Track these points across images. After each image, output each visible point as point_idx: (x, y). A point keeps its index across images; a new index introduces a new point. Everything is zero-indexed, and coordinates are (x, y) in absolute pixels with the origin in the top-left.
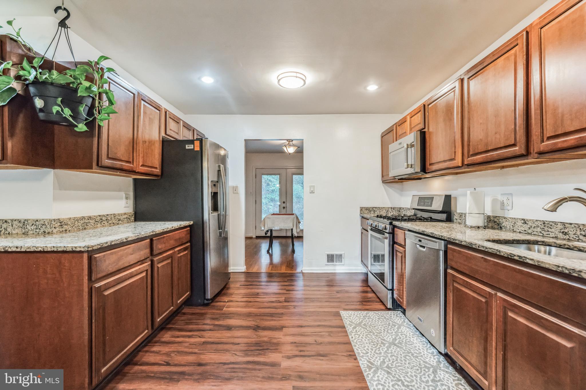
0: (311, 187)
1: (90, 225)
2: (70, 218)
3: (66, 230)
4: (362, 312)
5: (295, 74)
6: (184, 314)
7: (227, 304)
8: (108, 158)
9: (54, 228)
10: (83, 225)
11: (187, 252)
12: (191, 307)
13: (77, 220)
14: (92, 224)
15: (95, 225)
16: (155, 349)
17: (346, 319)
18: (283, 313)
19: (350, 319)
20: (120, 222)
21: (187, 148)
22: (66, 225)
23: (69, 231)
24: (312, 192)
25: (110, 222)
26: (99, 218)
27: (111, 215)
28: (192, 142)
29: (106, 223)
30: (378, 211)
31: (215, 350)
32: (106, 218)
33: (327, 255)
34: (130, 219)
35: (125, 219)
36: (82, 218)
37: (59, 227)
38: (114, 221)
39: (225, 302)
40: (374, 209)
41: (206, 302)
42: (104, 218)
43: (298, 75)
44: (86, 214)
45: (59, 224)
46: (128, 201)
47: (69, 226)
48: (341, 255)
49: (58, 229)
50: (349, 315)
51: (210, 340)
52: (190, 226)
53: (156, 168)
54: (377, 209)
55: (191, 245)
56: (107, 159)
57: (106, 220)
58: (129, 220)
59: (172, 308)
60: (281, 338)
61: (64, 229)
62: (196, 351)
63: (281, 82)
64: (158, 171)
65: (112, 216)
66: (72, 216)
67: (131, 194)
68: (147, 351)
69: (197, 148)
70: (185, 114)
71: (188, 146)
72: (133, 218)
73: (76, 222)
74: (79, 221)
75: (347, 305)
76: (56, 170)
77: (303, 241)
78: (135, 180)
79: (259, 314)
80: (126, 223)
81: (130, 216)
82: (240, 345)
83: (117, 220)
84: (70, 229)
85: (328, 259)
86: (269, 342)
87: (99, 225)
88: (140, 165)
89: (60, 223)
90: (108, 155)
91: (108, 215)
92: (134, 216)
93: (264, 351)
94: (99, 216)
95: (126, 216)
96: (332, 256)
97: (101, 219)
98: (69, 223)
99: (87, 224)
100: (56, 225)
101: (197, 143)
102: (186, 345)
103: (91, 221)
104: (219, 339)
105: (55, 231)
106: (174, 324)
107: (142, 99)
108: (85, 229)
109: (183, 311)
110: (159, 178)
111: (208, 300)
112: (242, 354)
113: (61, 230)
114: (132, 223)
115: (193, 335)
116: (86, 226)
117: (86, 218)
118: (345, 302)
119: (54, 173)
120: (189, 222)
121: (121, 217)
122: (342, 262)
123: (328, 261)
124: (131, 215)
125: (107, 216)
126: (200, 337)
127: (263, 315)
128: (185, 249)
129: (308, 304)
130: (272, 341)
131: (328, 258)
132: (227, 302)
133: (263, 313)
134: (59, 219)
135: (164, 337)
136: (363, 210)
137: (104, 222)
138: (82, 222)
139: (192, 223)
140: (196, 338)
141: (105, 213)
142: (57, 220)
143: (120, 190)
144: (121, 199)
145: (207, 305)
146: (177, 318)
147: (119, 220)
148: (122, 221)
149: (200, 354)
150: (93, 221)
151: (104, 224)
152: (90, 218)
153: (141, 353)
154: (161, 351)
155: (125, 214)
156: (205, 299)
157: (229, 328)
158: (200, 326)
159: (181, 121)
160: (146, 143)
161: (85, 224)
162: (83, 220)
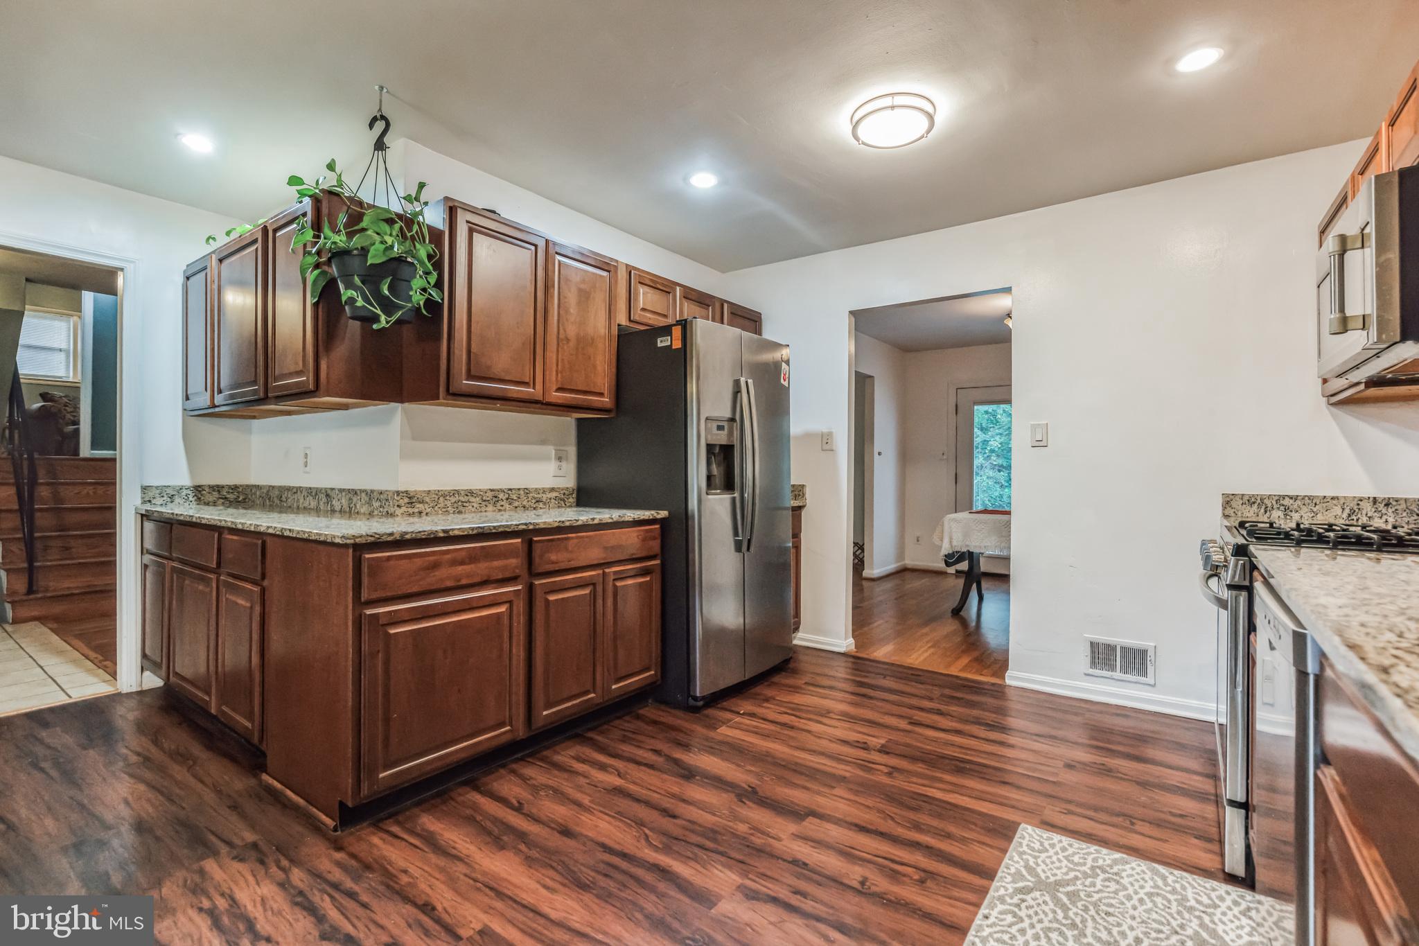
0: (1034, 428)
1: (470, 507)
2: (429, 491)
3: (420, 513)
4: (1105, 851)
5: (888, 102)
6: (638, 717)
7: (738, 719)
8: (470, 376)
9: (398, 506)
10: (456, 505)
11: (648, 579)
12: (663, 707)
13: (445, 495)
14: (475, 505)
15: (480, 507)
16: (529, 771)
17: (1021, 854)
18: (845, 778)
19: (1036, 857)
20: (541, 505)
21: (659, 345)
22: (420, 503)
23: (427, 514)
24: (1039, 444)
25: (516, 504)
26: (490, 494)
27: (519, 489)
28: (666, 330)
29: (507, 506)
30: (1305, 509)
31: (619, 813)
32: (507, 496)
33: (1092, 643)
34: (564, 501)
35: (553, 501)
36: (453, 492)
37: (407, 505)
38: (525, 503)
39: (738, 713)
40: (1287, 502)
41: (691, 702)
42: (501, 496)
43: (899, 100)
44: (464, 485)
45: (406, 500)
46: (564, 464)
47: (426, 506)
48: (1143, 653)
49: (404, 509)
50: (1042, 844)
51: (632, 788)
52: (662, 522)
53: (601, 394)
54: (1298, 502)
55: (663, 564)
56: (467, 380)
57: (507, 499)
58: (562, 502)
59: (592, 695)
60: (779, 839)
61: (416, 510)
62: (586, 801)
63: (861, 131)
64: (606, 401)
65: (522, 492)
66: (433, 488)
67: (572, 451)
68: (514, 772)
69: (677, 344)
70: (723, 272)
71: (661, 341)
72: (572, 500)
73: (441, 499)
74: (448, 498)
75: (1070, 812)
76: (406, 405)
77: (1008, 593)
78: (579, 420)
79: (783, 763)
80: (553, 508)
81: (564, 494)
82: (675, 821)
83: (534, 501)
84: (428, 510)
85: (1093, 658)
86: (745, 838)
87: (490, 508)
88: (554, 388)
89: (410, 498)
90: (469, 370)
91: (510, 490)
92: (574, 495)
93: (710, 854)
94: (492, 490)
95: (554, 494)
96: (1111, 648)
97: (496, 497)
98: (427, 499)
99: (465, 504)
100: (402, 502)
101: (677, 331)
102: (582, 781)
103: (472, 499)
104: (649, 793)
105: (399, 512)
106: (602, 733)
107: (557, 253)
108: (460, 512)
109: (641, 712)
110: (612, 415)
111: (695, 699)
112: (661, 842)
113: (411, 510)
114: (568, 510)
115: (611, 766)
116: (461, 508)
117: (462, 492)
118: (1069, 802)
119: (402, 408)
120: (653, 512)
121: (544, 495)
122: (1145, 675)
123: (1093, 664)
124: (566, 492)
125: (510, 492)
126: (619, 775)
127: (793, 767)
128: (645, 572)
129: (939, 775)
130: (753, 838)
131: (1093, 652)
132: (743, 714)
133: (796, 764)
134: (406, 492)
135: (562, 753)
136: (1236, 503)
137: (502, 503)
138: (453, 500)
139: (663, 514)
140: (611, 773)
141: (505, 486)
142: (402, 492)
143: (543, 442)
144: (546, 458)
145: (695, 710)
146: (617, 722)
147: (537, 502)
148: (545, 504)
149: (587, 810)
150: (478, 499)
151: (502, 506)
152: (471, 493)
153: (502, 771)
154: (532, 778)
155: (552, 490)
156: (689, 695)
157: (689, 774)
158: (640, 752)
159: (678, 288)
160: (568, 343)
161: (460, 503)
162: (457, 495)
